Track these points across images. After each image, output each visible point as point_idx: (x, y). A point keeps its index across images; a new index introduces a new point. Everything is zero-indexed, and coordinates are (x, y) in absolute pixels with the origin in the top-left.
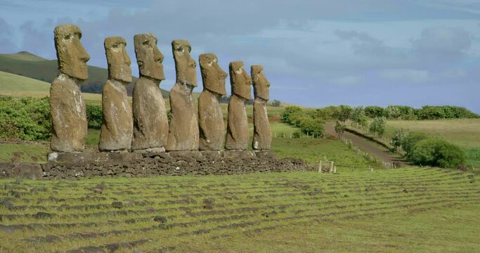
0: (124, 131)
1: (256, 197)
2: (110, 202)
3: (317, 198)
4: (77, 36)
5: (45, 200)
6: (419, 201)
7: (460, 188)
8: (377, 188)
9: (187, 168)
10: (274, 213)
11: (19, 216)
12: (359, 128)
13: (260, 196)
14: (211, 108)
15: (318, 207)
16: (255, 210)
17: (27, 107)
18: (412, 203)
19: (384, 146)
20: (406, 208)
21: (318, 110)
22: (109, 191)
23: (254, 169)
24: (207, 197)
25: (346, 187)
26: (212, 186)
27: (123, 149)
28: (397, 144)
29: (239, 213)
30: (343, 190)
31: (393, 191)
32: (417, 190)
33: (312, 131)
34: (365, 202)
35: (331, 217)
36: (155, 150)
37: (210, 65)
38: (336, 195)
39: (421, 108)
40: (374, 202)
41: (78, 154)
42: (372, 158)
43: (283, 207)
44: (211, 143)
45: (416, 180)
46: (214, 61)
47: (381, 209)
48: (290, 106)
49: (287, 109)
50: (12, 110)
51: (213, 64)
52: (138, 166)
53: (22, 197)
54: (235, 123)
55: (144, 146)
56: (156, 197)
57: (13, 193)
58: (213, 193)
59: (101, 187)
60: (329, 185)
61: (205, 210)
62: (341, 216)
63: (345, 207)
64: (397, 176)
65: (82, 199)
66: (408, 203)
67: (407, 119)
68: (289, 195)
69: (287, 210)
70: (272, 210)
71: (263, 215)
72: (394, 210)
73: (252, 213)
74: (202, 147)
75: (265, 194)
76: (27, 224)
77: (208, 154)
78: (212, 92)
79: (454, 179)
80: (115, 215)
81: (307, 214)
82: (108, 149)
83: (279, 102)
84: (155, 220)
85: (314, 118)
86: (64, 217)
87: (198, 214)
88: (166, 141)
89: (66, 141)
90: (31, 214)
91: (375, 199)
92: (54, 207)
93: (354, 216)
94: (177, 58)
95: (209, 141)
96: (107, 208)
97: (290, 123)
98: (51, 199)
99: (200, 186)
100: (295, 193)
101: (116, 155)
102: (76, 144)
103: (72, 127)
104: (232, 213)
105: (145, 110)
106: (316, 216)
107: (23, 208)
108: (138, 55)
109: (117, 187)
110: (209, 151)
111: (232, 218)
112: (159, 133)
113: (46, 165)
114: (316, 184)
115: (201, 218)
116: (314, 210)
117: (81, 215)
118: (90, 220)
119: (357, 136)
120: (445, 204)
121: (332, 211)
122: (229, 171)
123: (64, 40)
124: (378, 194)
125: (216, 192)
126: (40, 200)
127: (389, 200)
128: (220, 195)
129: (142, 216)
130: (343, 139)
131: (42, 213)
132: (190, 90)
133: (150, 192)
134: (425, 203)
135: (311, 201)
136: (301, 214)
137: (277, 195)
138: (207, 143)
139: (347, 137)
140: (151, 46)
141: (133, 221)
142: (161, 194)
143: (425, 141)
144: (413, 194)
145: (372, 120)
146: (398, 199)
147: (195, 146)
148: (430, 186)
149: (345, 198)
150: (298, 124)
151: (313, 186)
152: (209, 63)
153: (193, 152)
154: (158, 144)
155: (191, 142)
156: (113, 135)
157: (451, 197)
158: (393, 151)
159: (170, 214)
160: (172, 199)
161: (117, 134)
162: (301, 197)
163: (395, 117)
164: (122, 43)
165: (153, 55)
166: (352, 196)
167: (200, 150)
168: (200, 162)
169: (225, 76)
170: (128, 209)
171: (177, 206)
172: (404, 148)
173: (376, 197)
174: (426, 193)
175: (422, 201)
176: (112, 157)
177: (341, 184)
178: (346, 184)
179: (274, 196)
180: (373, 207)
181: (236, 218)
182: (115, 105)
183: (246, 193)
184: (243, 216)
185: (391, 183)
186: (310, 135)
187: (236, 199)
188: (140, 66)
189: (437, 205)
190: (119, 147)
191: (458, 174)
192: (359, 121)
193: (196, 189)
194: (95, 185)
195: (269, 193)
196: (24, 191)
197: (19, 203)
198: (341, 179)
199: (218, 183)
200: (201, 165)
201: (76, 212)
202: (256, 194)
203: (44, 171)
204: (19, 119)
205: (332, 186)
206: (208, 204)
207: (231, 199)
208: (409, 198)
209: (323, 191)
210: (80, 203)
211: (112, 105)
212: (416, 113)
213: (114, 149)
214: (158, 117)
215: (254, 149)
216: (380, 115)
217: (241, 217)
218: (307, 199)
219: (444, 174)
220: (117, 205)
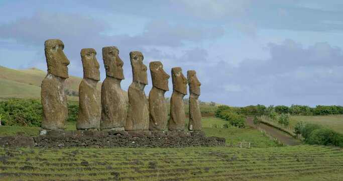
0: (95, 115)
1: (188, 162)
2: (79, 162)
3: (233, 164)
4: (61, 48)
5: (32, 159)
6: (308, 168)
7: (338, 160)
8: (278, 158)
9: (140, 142)
10: (200, 172)
11: (10, 168)
12: (271, 121)
13: (191, 161)
14: (158, 100)
15: (233, 170)
16: (186, 170)
17: (34, 105)
18: (302, 169)
19: (289, 134)
20: (298, 172)
21: (242, 108)
22: (80, 155)
23: (189, 144)
24: (152, 161)
25: (255, 157)
26: (157, 154)
27: (93, 128)
28: (298, 133)
29: (175, 172)
30: (252, 159)
31: (289, 160)
32: (306, 160)
33: (237, 123)
34: (268, 167)
35: (241, 176)
36: (117, 129)
37: (157, 70)
38: (246, 162)
39: (315, 107)
40: (275, 167)
41: (61, 131)
42: (280, 142)
43: (207, 169)
44: (158, 125)
45: (306, 154)
46: (160, 67)
47: (279, 172)
48: (222, 105)
49: (219, 107)
50: (23, 107)
51: (159, 69)
52: (104, 140)
53: (15, 157)
54: (175, 111)
55: (110, 127)
56: (114, 160)
57: (9, 154)
58: (157, 158)
59: (75, 153)
60: (242, 155)
61: (150, 169)
62: (249, 176)
63: (253, 170)
64: (293, 151)
65: (59, 160)
66: (300, 168)
67: (305, 115)
68: (213, 161)
69: (210, 171)
70: (199, 170)
71: (192, 173)
72: (288, 173)
73: (184, 172)
74: (151, 128)
75: (195, 160)
76: (14, 173)
77: (156, 133)
78: (159, 89)
79: (334, 153)
80: (82, 170)
81: (225, 174)
82: (83, 128)
83: (214, 103)
84: (111, 174)
85: (239, 114)
86: (44, 170)
87: (144, 171)
88: (125, 123)
89: (53, 122)
90: (19, 167)
91: (275, 166)
92: (37, 163)
93: (259, 176)
94: (133, 64)
95: (156, 124)
96: (77, 165)
97: (221, 117)
98: (37, 158)
99: (148, 154)
100: (217, 160)
101: (88, 133)
102: (59, 124)
103: (57, 112)
104: (169, 172)
105: (110, 101)
106: (231, 175)
107: (14, 163)
108: (106, 62)
109: (87, 153)
110: (156, 131)
111: (169, 175)
112: (120, 117)
113: (37, 138)
114: (233, 154)
115: (146, 174)
116: (229, 171)
117: (57, 169)
118: (63, 172)
119: (270, 127)
120: (327, 170)
121: (242, 172)
122: (170, 145)
123: (51, 50)
124: (277, 162)
125: (159, 158)
126: (28, 159)
127: (286, 166)
128: (162, 160)
129: (103, 172)
130: (260, 129)
131: (28, 167)
132: (143, 87)
133: (111, 157)
134: (312, 169)
135: (229, 165)
136: (219, 174)
137: (203, 161)
138: (155, 125)
139: (262, 128)
140: (114, 55)
141: (95, 174)
142: (118, 158)
143: (318, 130)
144: (304, 163)
145: (280, 116)
146: (292, 166)
147: (146, 127)
148: (317, 158)
149: (253, 164)
150: (227, 119)
151: (230, 156)
152: (157, 68)
153: (145, 131)
154: (119, 125)
155: (143, 125)
156: (87, 117)
157: (331, 165)
158: (295, 137)
159: (123, 171)
160: (127, 162)
161: (89, 117)
162: (221, 162)
163: (297, 113)
164: (94, 53)
165: (116, 62)
166: (258, 163)
167: (150, 130)
168: (150, 138)
169: (168, 77)
170: (93, 167)
171: (129, 166)
172: (303, 136)
173: (276, 164)
174: (313, 162)
175: (310, 168)
176: (86, 133)
177: (251, 155)
178: (255, 155)
179: (201, 161)
180: (273, 170)
181: (172, 175)
182: (88, 97)
183: (180, 159)
184: (177, 174)
185: (288, 155)
186: (236, 126)
187: (173, 162)
188: (106, 69)
189: (320, 170)
190: (90, 126)
191: (337, 150)
192: (271, 116)
193: (144, 155)
194: (70, 152)
195: (197, 159)
196: (17, 153)
197: (12, 160)
198: (252, 152)
199: (161, 152)
200: (150, 140)
201: (53, 167)
202: (188, 160)
203: (35, 142)
204: (27, 114)
205: (245, 156)
206: (152, 166)
207: (169, 163)
208: (301, 165)
209: (238, 159)
210: (57, 162)
211: (86, 97)
212: (311, 110)
213: (87, 128)
214: (119, 106)
215: (189, 130)
216: (287, 112)
217: (175, 175)
218: (226, 164)
219: (328, 150)
220: (85, 163)
